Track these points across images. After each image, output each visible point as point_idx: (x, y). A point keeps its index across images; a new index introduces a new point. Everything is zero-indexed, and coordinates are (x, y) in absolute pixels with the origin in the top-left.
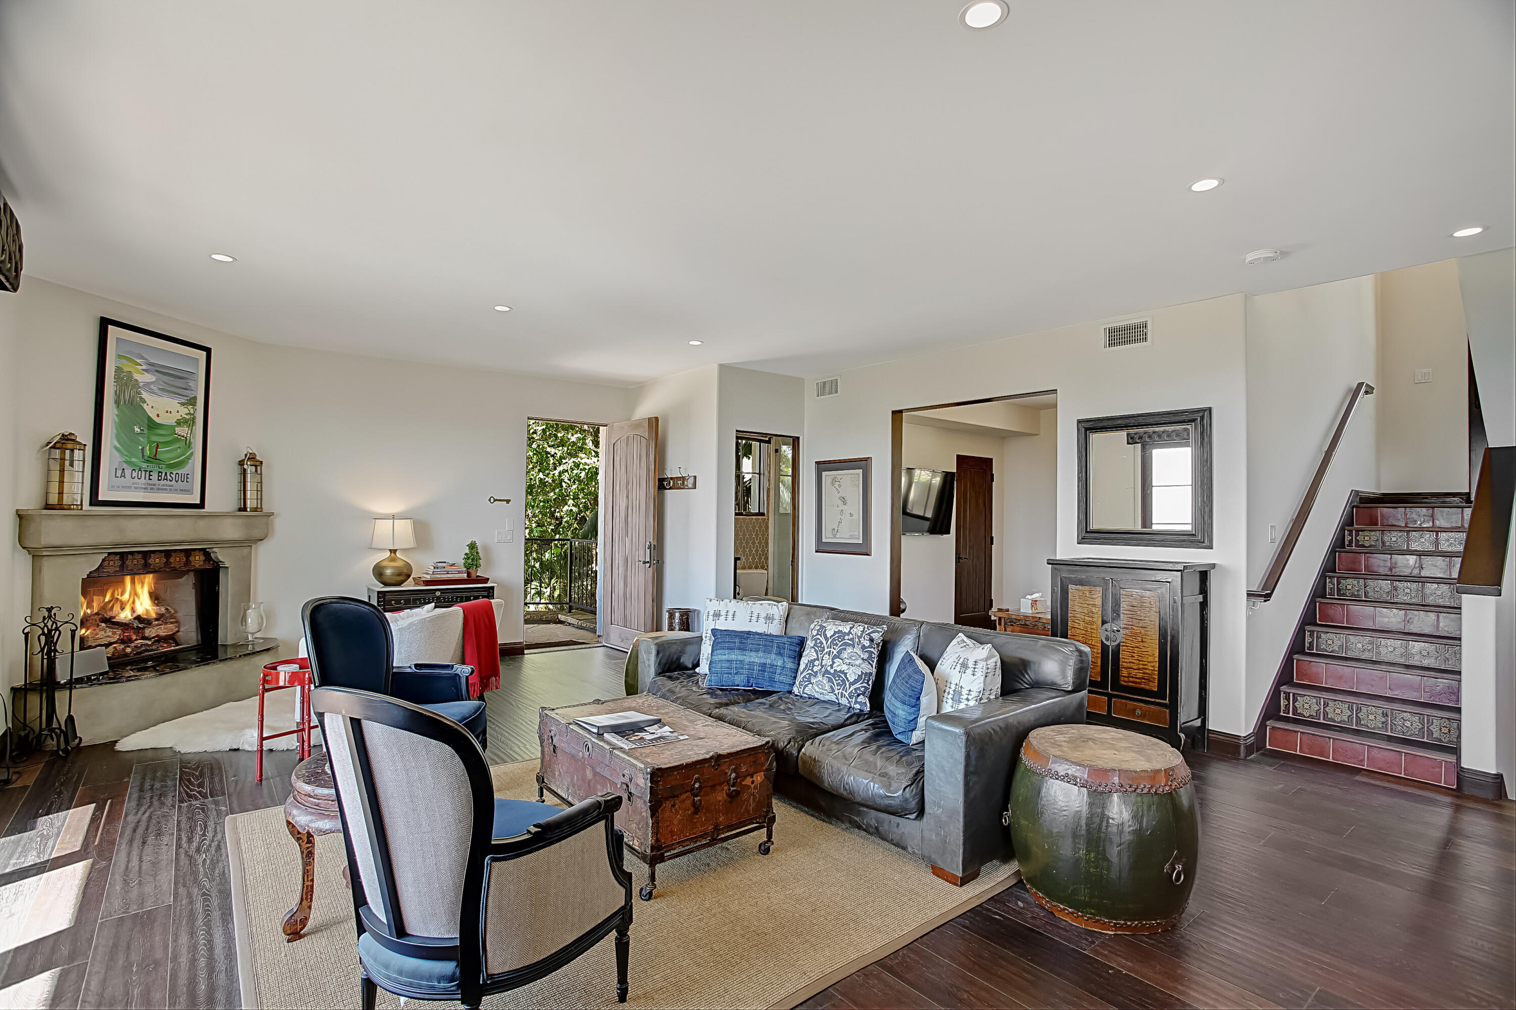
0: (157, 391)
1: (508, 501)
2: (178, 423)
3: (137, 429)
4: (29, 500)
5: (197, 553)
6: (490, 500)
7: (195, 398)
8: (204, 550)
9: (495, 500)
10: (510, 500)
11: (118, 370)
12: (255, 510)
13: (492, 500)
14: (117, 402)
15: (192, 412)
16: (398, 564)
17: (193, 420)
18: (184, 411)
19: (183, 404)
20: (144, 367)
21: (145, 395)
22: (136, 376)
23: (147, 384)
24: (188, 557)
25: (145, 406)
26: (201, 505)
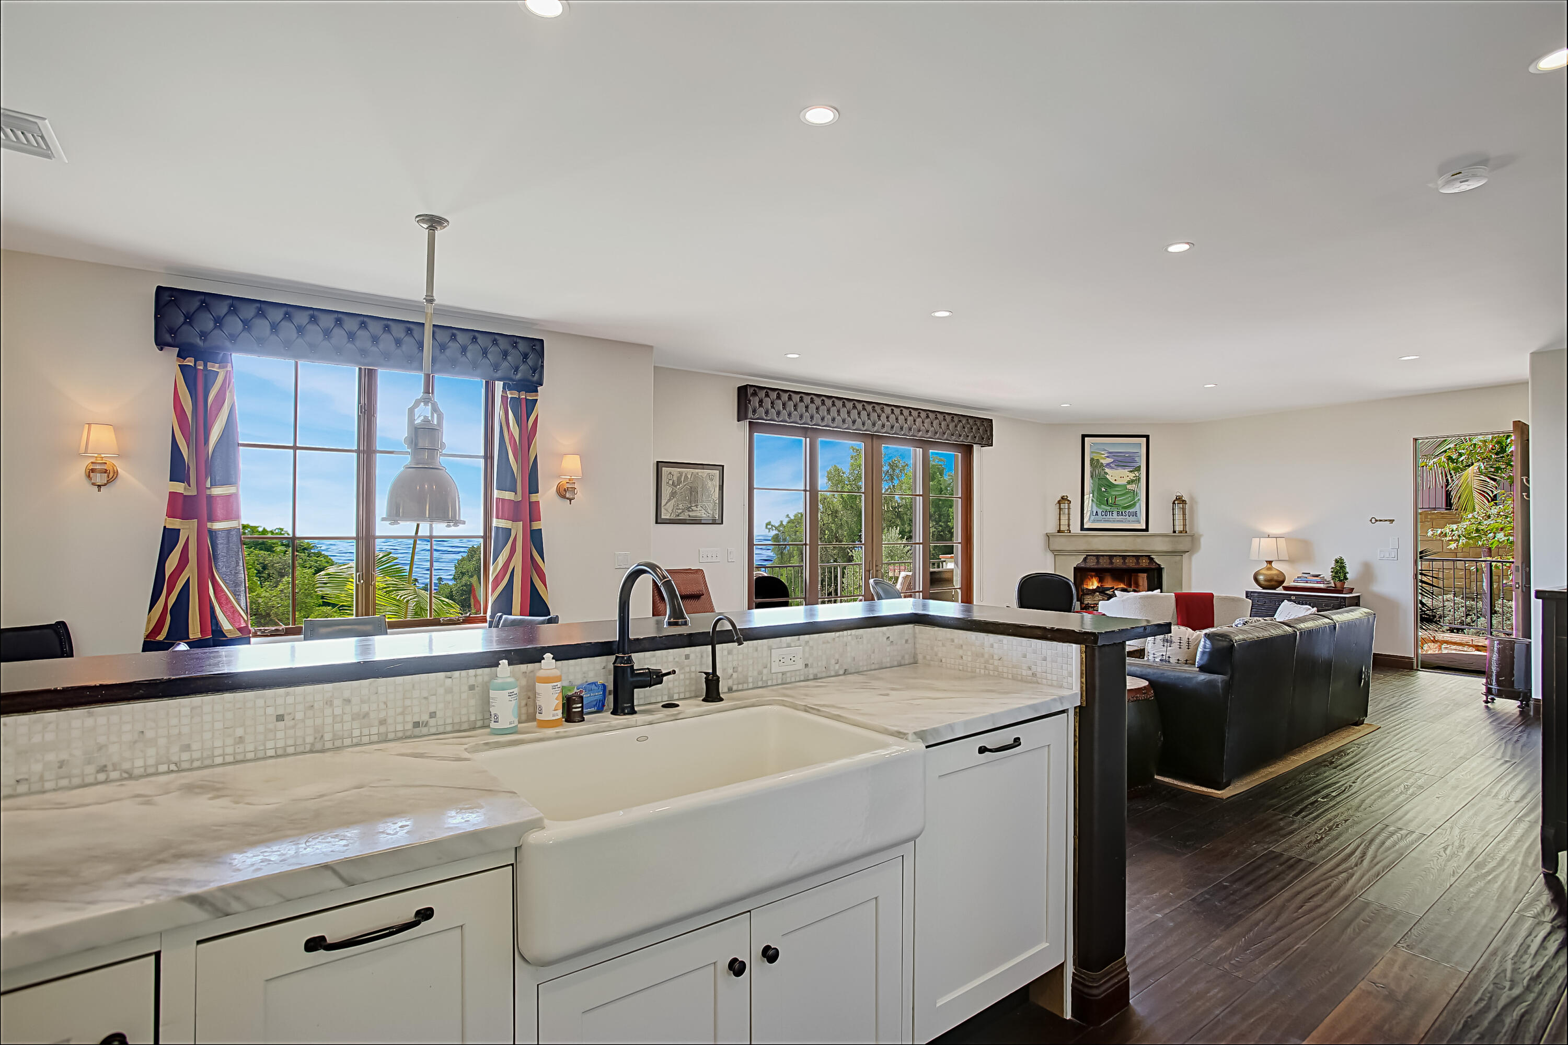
0: (1115, 467)
1: (1392, 521)
2: (1129, 483)
3: (1103, 489)
4: (1052, 528)
5: (1144, 558)
6: (1371, 520)
7: (1140, 467)
8: (1149, 556)
9: (1376, 521)
10: (1394, 520)
11: (1092, 460)
12: (1181, 532)
13: (1373, 521)
14: (1092, 476)
15: (1137, 475)
16: (1274, 572)
17: (1139, 479)
18: (1132, 476)
19: (1131, 471)
20: (1106, 455)
21: (1107, 470)
22: (1102, 461)
23: (1108, 465)
24: (1138, 560)
25: (1108, 476)
26: (1147, 530)
